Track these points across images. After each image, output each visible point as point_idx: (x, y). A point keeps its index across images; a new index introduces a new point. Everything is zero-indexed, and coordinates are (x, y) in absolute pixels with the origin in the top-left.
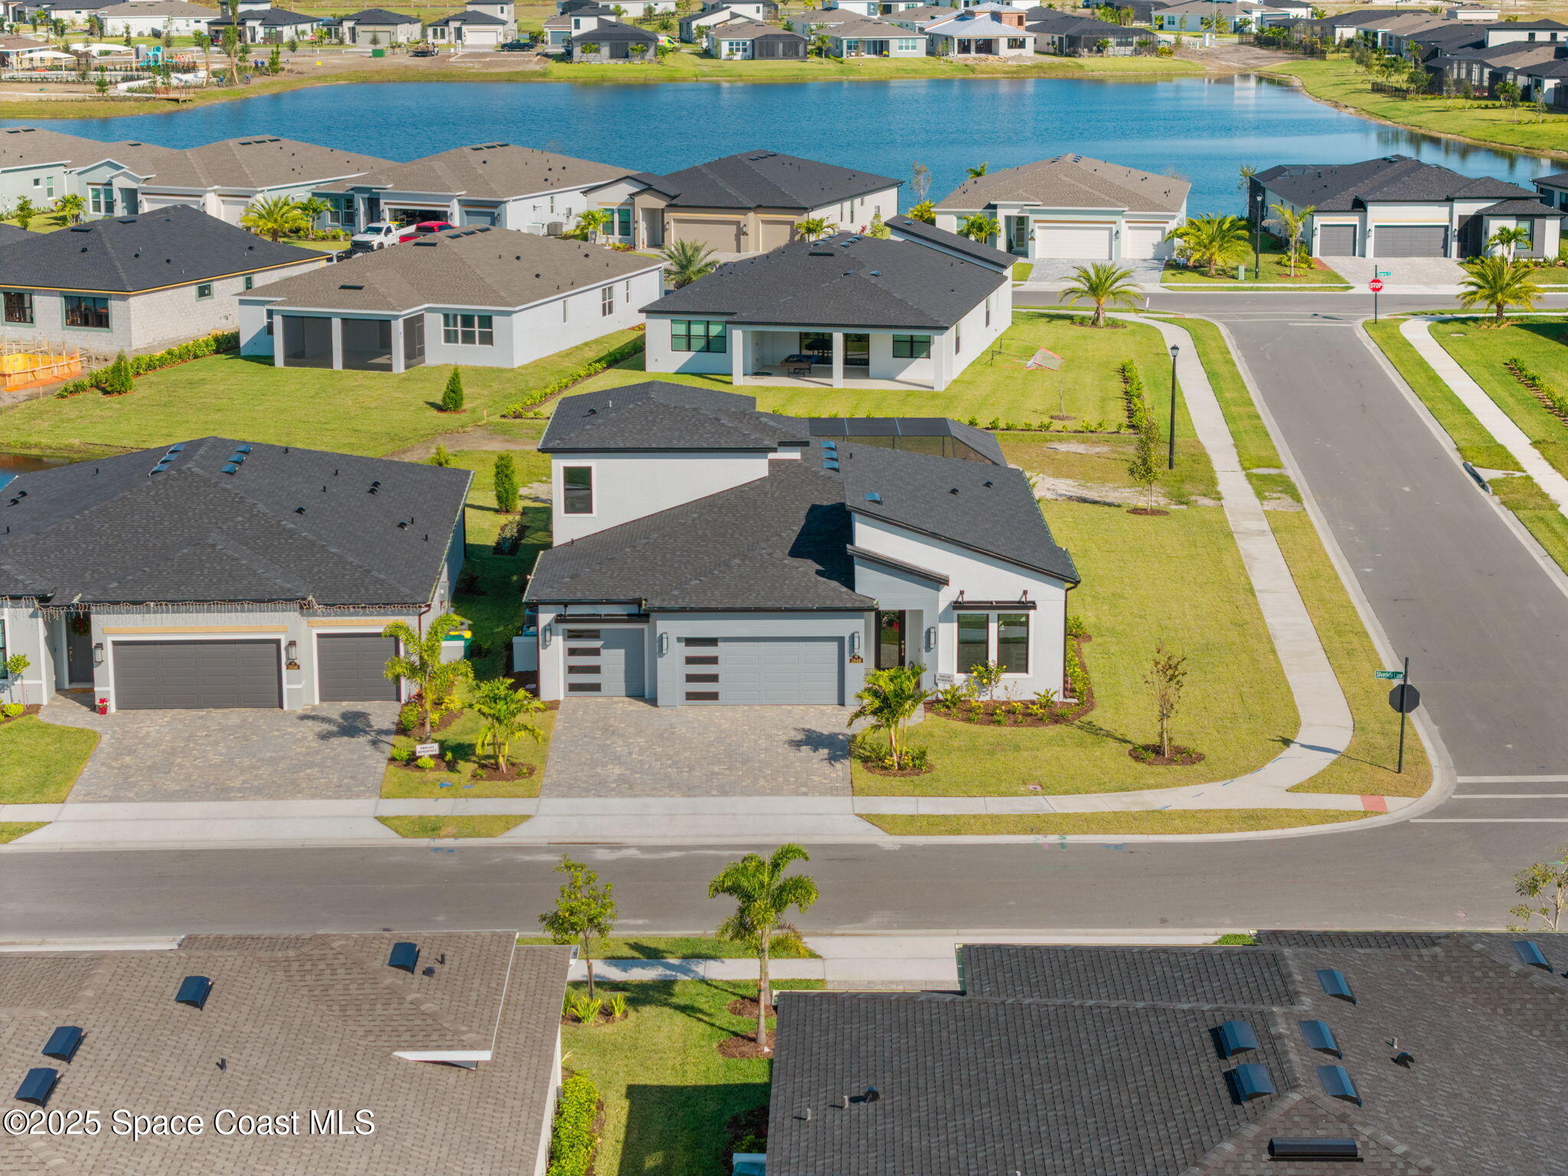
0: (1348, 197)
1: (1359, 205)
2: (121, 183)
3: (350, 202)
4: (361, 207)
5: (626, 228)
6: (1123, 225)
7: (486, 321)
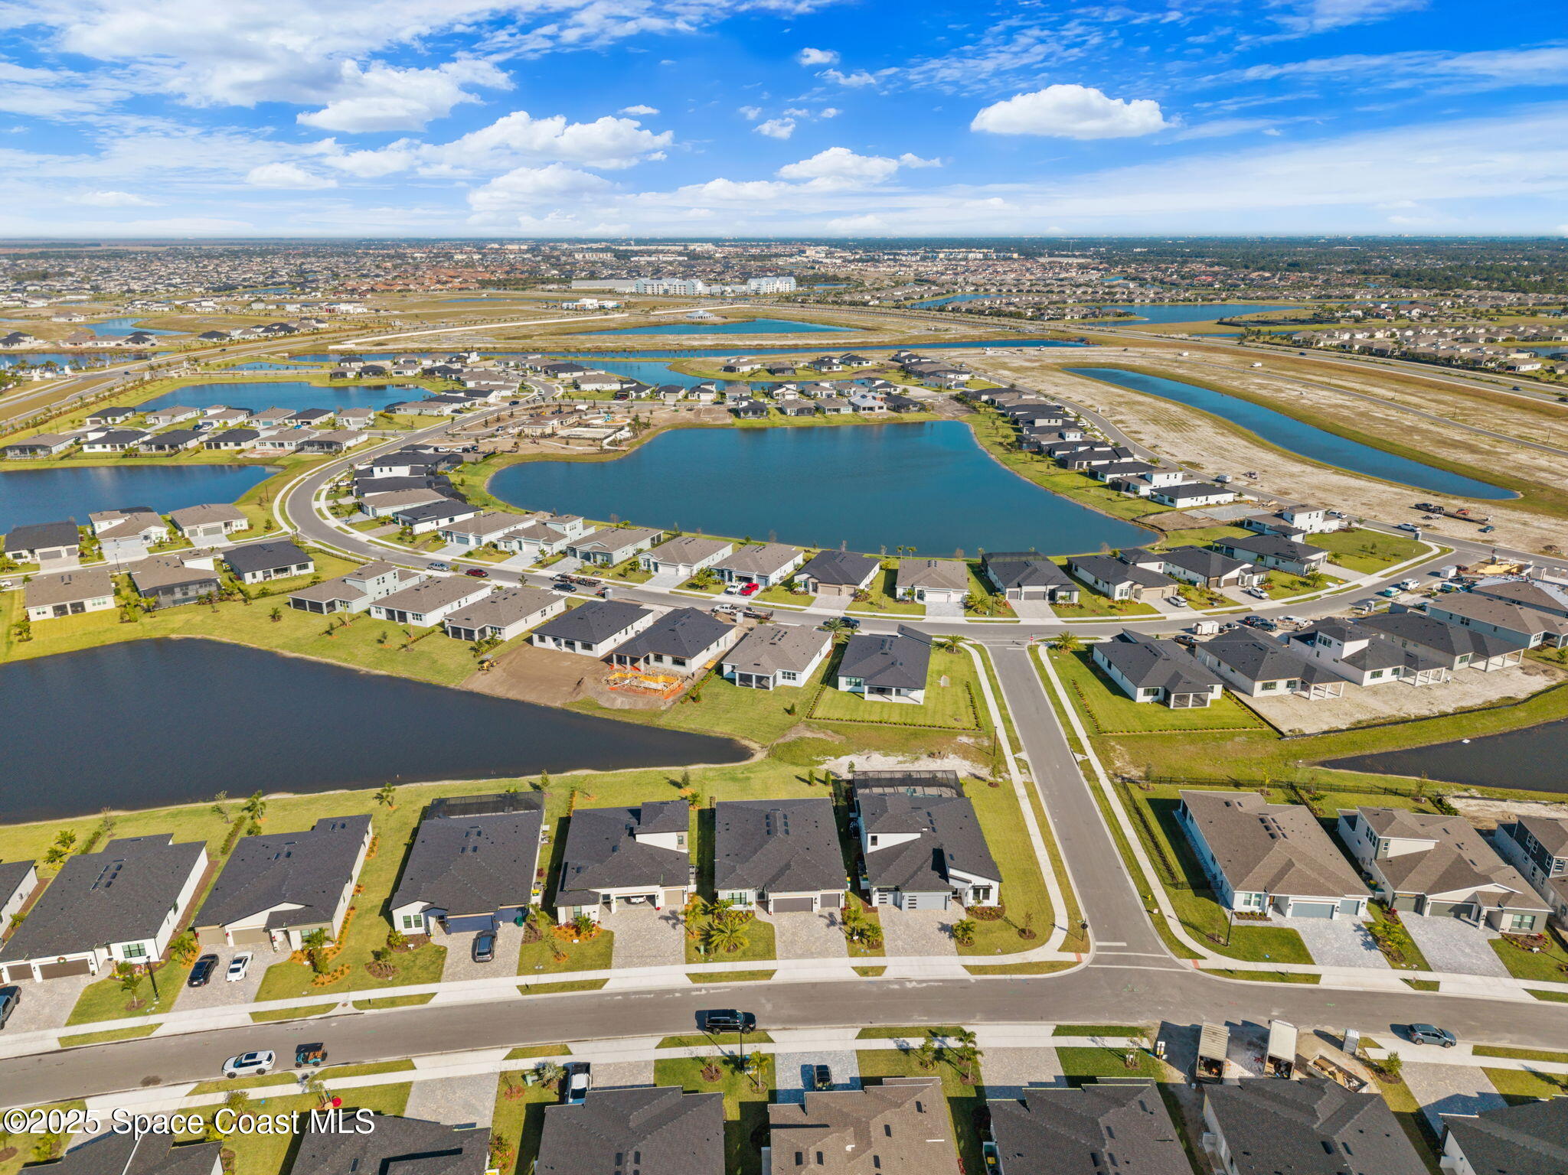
0: (1016, 581)
1: (1019, 586)
2: (652, 560)
3: (722, 571)
4: (726, 573)
5: (806, 586)
6: (952, 593)
7: (794, 674)
